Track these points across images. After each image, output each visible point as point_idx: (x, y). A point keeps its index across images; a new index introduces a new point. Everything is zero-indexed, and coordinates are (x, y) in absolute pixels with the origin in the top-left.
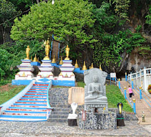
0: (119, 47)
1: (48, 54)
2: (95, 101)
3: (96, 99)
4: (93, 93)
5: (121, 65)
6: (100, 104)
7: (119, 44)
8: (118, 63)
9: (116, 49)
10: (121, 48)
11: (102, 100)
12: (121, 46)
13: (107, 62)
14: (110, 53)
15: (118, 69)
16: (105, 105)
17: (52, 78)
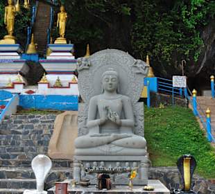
0: (195, 12)
1: (11, 29)
2: (105, 149)
3: (109, 143)
4: (102, 126)
5: (201, 57)
6: (123, 158)
7: (195, 6)
8: (192, 54)
9: (187, 17)
10: (200, 15)
11: (127, 146)
12: (200, 9)
13: (166, 50)
14: (174, 28)
15: (193, 67)
16: (138, 162)
17: (20, 89)
